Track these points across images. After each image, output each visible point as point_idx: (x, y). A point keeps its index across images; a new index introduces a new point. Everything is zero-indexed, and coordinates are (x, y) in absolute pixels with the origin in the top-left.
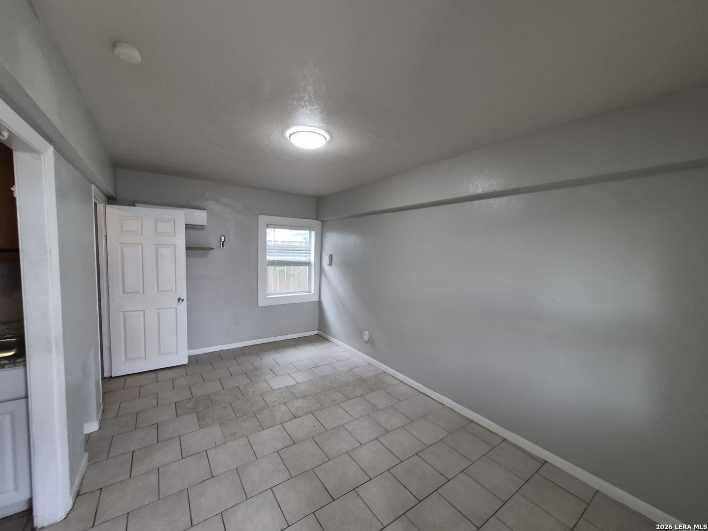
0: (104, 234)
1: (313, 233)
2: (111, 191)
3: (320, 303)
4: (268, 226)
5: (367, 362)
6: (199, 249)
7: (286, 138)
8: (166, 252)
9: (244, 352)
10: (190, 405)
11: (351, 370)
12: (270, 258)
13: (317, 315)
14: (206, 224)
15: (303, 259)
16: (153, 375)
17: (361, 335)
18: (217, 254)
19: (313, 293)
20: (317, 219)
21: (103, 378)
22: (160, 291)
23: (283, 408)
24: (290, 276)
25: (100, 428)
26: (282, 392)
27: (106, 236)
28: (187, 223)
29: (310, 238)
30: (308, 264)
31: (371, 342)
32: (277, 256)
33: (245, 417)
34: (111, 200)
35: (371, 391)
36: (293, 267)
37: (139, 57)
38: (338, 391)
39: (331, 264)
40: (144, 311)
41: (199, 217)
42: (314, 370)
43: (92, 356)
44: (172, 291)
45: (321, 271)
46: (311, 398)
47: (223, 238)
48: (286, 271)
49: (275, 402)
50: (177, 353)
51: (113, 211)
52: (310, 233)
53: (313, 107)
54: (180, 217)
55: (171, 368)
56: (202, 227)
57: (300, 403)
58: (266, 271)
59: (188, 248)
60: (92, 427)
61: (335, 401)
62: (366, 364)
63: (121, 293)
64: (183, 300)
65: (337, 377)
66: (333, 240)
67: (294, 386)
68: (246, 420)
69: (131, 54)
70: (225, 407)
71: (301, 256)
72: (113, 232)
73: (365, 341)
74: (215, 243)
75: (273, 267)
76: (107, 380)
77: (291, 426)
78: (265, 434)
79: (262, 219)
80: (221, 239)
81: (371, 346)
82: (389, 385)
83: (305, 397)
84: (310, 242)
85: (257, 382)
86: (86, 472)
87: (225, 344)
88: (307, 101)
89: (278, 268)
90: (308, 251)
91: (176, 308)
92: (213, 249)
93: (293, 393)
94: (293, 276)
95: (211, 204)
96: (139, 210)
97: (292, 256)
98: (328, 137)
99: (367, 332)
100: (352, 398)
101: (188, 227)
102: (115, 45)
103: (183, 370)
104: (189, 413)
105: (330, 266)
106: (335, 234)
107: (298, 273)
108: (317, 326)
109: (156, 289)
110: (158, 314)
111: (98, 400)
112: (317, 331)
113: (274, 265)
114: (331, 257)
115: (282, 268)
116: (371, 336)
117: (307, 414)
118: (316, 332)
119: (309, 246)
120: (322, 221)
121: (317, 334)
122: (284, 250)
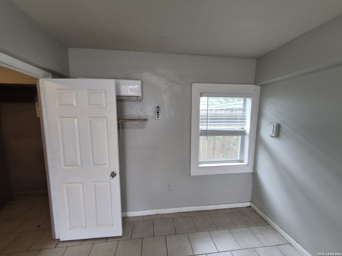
1: (249, 101)
3: (254, 176)
4: (201, 95)
8: (98, 124)
12: (203, 127)
13: (251, 187)
14: (141, 96)
15: (237, 128)
16: (90, 246)
19: (246, 162)
20: (255, 84)
22: (95, 165)
30: (242, 133)
32: (210, 125)
39: (277, 135)
40: (82, 183)
44: (106, 165)
47: (158, 109)
50: (112, 226)
56: (137, 98)
58: (198, 141)
63: (63, 166)
64: (116, 175)
74: (150, 114)
75: (205, 137)
79: (196, 87)
80: (156, 110)
84: (244, 110)
87: (160, 209)
90: (243, 119)
91: (110, 182)
95: (147, 76)
97: (226, 125)
105: (275, 138)
108: (250, 197)
109: (92, 163)
110: (95, 186)
113: (207, 135)
114: (278, 127)
118: (249, 204)
119: (243, 114)
120: (262, 86)
121: (250, 206)
122: (217, 119)
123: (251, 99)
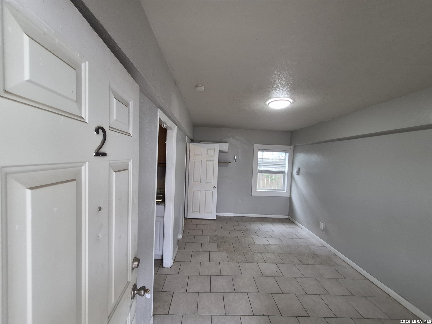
0: (189, 155)
1: (287, 154)
2: (192, 138)
3: (290, 198)
4: (259, 150)
5: (323, 245)
6: (224, 162)
7: (267, 105)
8: (210, 164)
9: (242, 219)
10: (215, 239)
11: (308, 246)
12: (259, 168)
13: (288, 206)
14: (228, 150)
15: (280, 170)
16: (202, 221)
17: (318, 225)
18: (232, 165)
19: (286, 191)
20: (290, 145)
21: (185, 218)
22: (207, 182)
23: (259, 255)
24: (272, 180)
25: (182, 238)
26: (260, 246)
27: (189, 156)
28: (220, 150)
29: (285, 157)
30: (283, 173)
31: (325, 230)
32: (264, 167)
33: (239, 253)
34: (192, 141)
35: (321, 264)
36: (275, 174)
37: (204, 89)
38: (296, 257)
39: (298, 173)
40: (200, 191)
41: (225, 147)
42: (282, 239)
43: (182, 207)
44: (211, 182)
45: (292, 178)
46: (277, 255)
47: (236, 157)
48: (270, 176)
49: (255, 250)
50: (212, 213)
51: (193, 146)
52: (286, 154)
53: (280, 89)
54: (217, 147)
55: (209, 219)
56: (226, 152)
57: (269, 255)
58: (257, 176)
59: (219, 162)
60: (180, 237)
61: (292, 262)
62: (321, 245)
63: (193, 182)
64: (215, 188)
65: (297, 247)
66: (301, 158)
67: (267, 245)
68: (239, 254)
69: (201, 88)
70: (230, 245)
71: (280, 168)
72: (192, 154)
73: (321, 229)
74: (231, 160)
75: (261, 174)
76: (186, 219)
77: (263, 266)
78: (248, 265)
79: (257, 146)
80: (235, 157)
81: (325, 233)
82: (337, 265)
83: (273, 253)
84: (285, 159)
85: (247, 237)
86: (177, 253)
87: (233, 213)
88: (276, 87)
89: (264, 174)
90: (284, 165)
91: (213, 191)
92: (230, 163)
93: (266, 249)
94: (274, 179)
95: (231, 140)
96: (202, 145)
97: (273, 167)
98: (291, 101)
99: (323, 223)
100: (305, 264)
101: (220, 152)
102: (196, 87)
103: (213, 221)
104: (214, 242)
105: (298, 176)
106: (302, 154)
107: (278, 178)
108: (288, 213)
109: (205, 181)
110: (205, 192)
111: (182, 226)
112: (287, 216)
114: (299, 170)
115: (268, 174)
116: (325, 227)
117: (273, 263)
119: (285, 162)
120: (294, 146)
121: (288, 218)
122: (268, 164)
123: (288, 153)
